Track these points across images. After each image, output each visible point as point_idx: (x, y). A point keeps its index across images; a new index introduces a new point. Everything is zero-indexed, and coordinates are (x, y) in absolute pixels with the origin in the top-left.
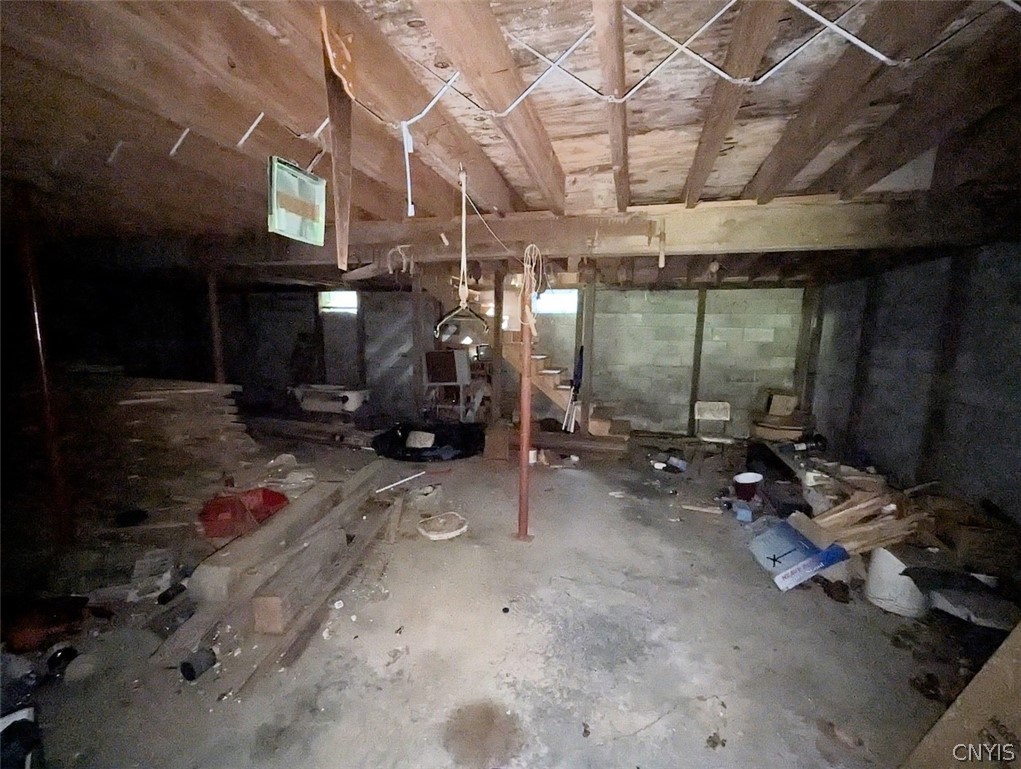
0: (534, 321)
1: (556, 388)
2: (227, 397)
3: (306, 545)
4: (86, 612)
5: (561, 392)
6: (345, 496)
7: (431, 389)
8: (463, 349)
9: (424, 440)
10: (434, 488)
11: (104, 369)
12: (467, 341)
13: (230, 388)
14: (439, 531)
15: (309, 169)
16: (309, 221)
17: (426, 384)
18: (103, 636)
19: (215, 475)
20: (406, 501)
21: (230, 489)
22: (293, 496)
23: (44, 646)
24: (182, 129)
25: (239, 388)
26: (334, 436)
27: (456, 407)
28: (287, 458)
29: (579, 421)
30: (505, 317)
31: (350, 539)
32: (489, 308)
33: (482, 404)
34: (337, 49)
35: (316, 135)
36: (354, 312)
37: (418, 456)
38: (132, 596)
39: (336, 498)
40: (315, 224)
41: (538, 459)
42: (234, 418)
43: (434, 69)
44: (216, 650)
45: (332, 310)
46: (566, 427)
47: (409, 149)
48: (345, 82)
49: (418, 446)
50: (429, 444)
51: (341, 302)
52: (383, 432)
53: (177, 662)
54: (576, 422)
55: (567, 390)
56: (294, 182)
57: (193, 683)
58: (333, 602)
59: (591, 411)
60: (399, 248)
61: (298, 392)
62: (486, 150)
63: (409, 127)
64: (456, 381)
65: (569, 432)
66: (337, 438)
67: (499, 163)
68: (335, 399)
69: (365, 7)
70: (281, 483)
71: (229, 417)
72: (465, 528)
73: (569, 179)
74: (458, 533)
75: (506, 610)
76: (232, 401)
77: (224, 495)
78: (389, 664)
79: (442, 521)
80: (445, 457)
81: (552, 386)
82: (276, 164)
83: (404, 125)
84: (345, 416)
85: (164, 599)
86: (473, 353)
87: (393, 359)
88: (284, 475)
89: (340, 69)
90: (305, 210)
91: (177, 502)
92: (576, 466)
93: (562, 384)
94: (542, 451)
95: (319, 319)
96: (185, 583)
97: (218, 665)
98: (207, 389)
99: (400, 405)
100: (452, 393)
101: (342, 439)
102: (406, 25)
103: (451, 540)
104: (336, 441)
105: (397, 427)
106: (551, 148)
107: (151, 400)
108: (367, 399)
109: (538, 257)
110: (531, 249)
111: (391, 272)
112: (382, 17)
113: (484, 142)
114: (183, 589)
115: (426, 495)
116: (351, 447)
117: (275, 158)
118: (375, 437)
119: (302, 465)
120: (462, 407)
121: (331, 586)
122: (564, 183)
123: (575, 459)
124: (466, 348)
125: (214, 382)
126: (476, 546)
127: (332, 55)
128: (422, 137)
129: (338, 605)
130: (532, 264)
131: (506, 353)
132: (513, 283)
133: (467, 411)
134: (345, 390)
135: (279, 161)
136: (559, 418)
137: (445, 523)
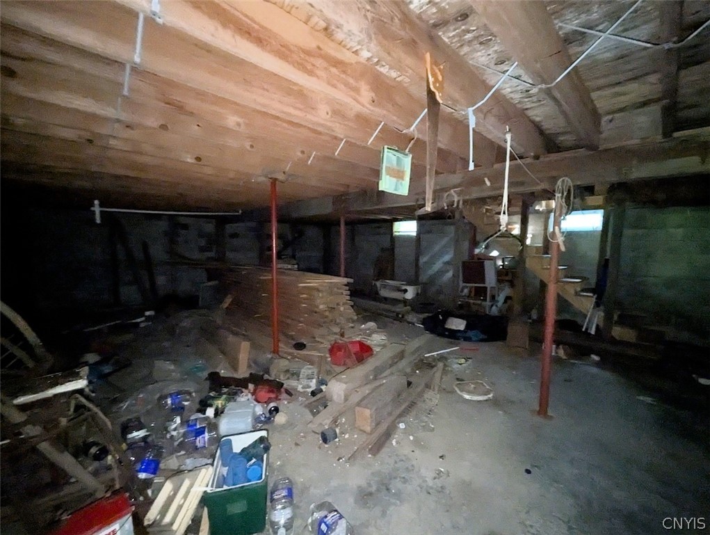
0: (563, 238)
1: (577, 294)
2: (346, 285)
3: (384, 381)
4: (283, 390)
5: (583, 299)
6: (406, 354)
7: (464, 288)
8: (492, 260)
9: (458, 324)
10: (466, 361)
11: (290, 267)
12: (495, 253)
13: (345, 280)
14: (469, 392)
15: (407, 150)
16: (401, 181)
17: (462, 284)
18: (288, 405)
19: (337, 330)
20: (445, 366)
21: (343, 339)
22: (377, 349)
23: (267, 403)
24: (342, 140)
25: (351, 280)
26: (398, 314)
27: (484, 303)
28: (371, 324)
29: (601, 325)
30: (529, 236)
31: (409, 384)
32: (514, 229)
33: (505, 302)
34: (434, 75)
35: (412, 129)
36: (415, 234)
37: (453, 335)
38: (300, 388)
39: (401, 355)
40: (403, 182)
41: (556, 353)
42: (348, 297)
43: (495, 67)
44: (338, 431)
45: (400, 234)
46: (587, 329)
47: (472, 125)
48: (437, 94)
49: (454, 327)
50: (462, 327)
51: (406, 228)
52: (430, 315)
53: (320, 430)
54: (597, 326)
55: (591, 296)
56: (394, 158)
57: (326, 446)
58: (399, 423)
59: (616, 317)
60: (452, 191)
61: (378, 284)
62: (527, 112)
63: (474, 111)
64: (484, 283)
65: (590, 334)
66: (400, 316)
67: (538, 119)
68: (399, 290)
69: (452, 43)
70: (368, 339)
71: (345, 296)
72: (491, 396)
73: (605, 119)
74: (485, 398)
75: (528, 472)
76: (347, 288)
77: (340, 342)
78: (435, 478)
79: (473, 386)
80: (474, 339)
81: (573, 292)
82: (386, 150)
83: (471, 110)
84: (405, 302)
85: (313, 394)
86: (500, 263)
87: (438, 266)
88: (370, 335)
89: (435, 87)
90: (398, 175)
91: (319, 342)
92: (597, 364)
93: (583, 290)
94: (561, 347)
95: (393, 239)
96: (323, 387)
97: (337, 440)
98: (336, 280)
99: (441, 297)
100: (481, 292)
101: (403, 317)
102: (478, 46)
103: (479, 402)
104: (399, 318)
105: (439, 313)
106: (589, 98)
107: (311, 285)
108: (419, 292)
109: (570, 187)
110: (563, 181)
111: (446, 208)
112: (462, 46)
113: (525, 107)
114: (321, 391)
115: (460, 364)
116: (409, 323)
117: (386, 147)
118: (424, 319)
119: (379, 330)
120: (488, 303)
121: (398, 412)
122: (600, 123)
123: (596, 358)
124: (494, 259)
125: (339, 276)
126: (500, 412)
127: (431, 80)
128: (482, 116)
129: (402, 426)
130: (563, 194)
131: (529, 263)
132: (537, 208)
133: (492, 306)
134: (406, 285)
135: (388, 148)
136: (579, 320)
137: (475, 388)
